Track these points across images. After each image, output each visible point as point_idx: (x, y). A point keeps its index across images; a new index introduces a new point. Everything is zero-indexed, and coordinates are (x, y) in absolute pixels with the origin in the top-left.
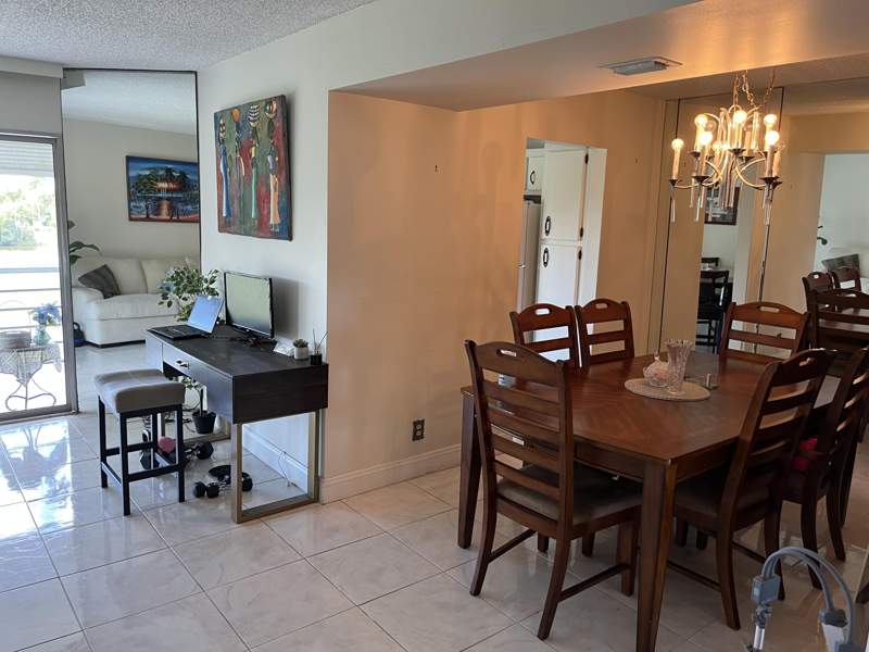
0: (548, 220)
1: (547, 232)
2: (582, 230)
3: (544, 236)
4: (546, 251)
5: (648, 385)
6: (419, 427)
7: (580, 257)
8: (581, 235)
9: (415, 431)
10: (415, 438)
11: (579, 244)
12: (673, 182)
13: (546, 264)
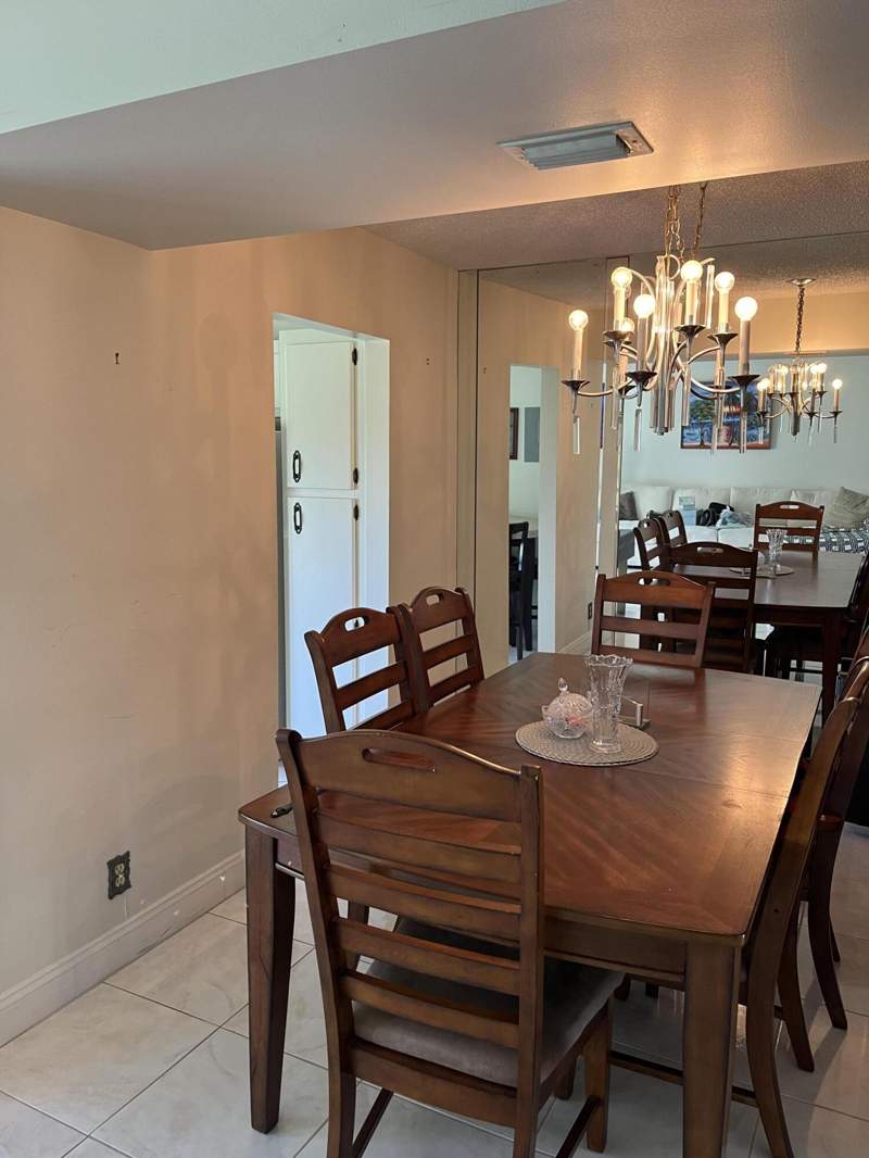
0: (297, 456)
1: (297, 477)
2: (356, 472)
3: (290, 482)
4: (298, 508)
5: (553, 736)
6: (121, 867)
7: (356, 516)
8: (356, 481)
9: (113, 878)
10: (114, 891)
11: (353, 494)
12: (575, 385)
13: (298, 528)
